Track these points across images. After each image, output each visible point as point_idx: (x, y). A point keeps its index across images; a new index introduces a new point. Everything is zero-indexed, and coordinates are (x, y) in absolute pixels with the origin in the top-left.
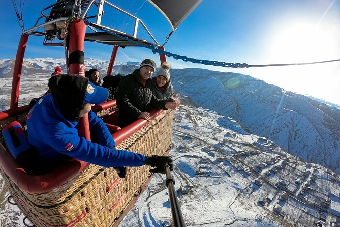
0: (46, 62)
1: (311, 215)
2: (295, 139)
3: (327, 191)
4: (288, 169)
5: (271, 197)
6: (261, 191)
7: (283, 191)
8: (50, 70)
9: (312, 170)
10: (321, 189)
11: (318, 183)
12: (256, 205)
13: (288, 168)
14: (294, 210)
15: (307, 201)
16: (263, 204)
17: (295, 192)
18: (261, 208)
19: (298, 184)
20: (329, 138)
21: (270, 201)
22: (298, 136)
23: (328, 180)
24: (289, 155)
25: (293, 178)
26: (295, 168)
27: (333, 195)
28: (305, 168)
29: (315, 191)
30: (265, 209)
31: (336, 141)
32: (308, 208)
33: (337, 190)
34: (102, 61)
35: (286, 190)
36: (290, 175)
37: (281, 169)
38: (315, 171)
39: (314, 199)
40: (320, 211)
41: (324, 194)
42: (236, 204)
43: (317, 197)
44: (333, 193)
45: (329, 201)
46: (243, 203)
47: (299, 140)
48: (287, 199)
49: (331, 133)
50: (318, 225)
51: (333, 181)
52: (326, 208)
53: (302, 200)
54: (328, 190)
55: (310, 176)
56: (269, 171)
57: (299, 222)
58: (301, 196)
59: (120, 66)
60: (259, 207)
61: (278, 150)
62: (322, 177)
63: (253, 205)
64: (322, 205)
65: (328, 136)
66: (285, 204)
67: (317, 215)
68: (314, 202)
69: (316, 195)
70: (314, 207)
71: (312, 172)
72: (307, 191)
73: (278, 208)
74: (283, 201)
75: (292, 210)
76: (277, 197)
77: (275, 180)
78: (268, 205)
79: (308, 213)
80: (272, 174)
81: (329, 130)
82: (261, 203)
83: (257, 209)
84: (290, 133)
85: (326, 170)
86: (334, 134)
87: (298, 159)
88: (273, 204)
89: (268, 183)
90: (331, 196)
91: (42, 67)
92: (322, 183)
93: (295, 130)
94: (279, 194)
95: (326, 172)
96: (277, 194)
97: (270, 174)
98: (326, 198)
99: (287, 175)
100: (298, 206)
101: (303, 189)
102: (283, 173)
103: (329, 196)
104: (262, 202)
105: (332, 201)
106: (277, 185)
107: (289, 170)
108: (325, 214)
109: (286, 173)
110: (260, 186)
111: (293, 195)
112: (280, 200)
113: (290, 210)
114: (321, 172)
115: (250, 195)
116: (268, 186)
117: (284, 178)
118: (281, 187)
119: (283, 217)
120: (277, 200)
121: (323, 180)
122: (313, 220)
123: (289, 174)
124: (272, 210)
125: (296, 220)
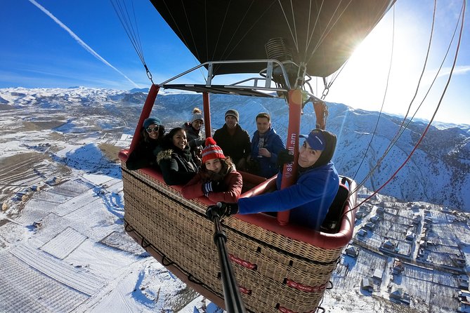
0: (14, 94)
1: (445, 286)
2: (379, 172)
3: (453, 240)
4: (388, 219)
5: (378, 273)
6: (361, 266)
7: (394, 257)
8: (20, 104)
9: (422, 212)
10: (444, 240)
11: (437, 230)
12: (360, 297)
13: (387, 217)
14: (418, 285)
15: (432, 265)
16: (370, 290)
17: (410, 255)
18: (369, 299)
19: (410, 239)
20: (424, 163)
21: (378, 281)
22: (382, 167)
23: (449, 223)
24: (380, 195)
25: (401, 232)
26: (397, 216)
27: (464, 245)
28: (412, 212)
29: (438, 245)
30: (377, 299)
31: (435, 165)
32: (437, 276)
33: (467, 236)
34: (95, 90)
35: (396, 254)
36: (394, 228)
37: (378, 221)
38: (427, 213)
39: (441, 257)
40: (455, 276)
41: (451, 247)
42: (328, 302)
43: (443, 254)
44: (463, 241)
45: (462, 255)
46: (338, 299)
47: (385, 171)
48: (403, 270)
49: (426, 155)
50: (460, 299)
51: (456, 222)
52: (462, 267)
53: (424, 264)
54: (455, 239)
55: (423, 223)
56: (362, 228)
57: (433, 303)
58: (421, 258)
59: (122, 95)
60: (366, 298)
61: (362, 191)
62: (440, 221)
63: (356, 298)
64: (454, 264)
65: (423, 159)
66: (403, 279)
67: (453, 282)
68: (442, 263)
69: (441, 250)
70: (445, 271)
71: (423, 216)
72: (426, 248)
73: (397, 292)
74: (397, 274)
75: (416, 286)
76: (388, 271)
77: (375, 241)
78: (379, 290)
79: (439, 284)
80: (368, 232)
81: (422, 152)
82: (367, 290)
83: (365, 304)
84: (370, 164)
85: (441, 209)
86: (430, 156)
87: (394, 200)
88: (384, 284)
89: (366, 249)
90: (461, 246)
91: (8, 102)
92: (443, 229)
93: (377, 159)
94: (390, 265)
95: (442, 211)
96: (385, 265)
97: (365, 234)
98: (457, 252)
99: (391, 229)
100: (423, 277)
101: (421, 246)
102: (383, 229)
103: (459, 248)
104: (369, 287)
105: (466, 254)
106: (380, 249)
107: (390, 221)
108: (464, 278)
109: (387, 226)
110: (356, 257)
111: (409, 261)
112: (393, 274)
113: (414, 288)
114: (436, 213)
115: (344, 278)
116: (368, 255)
117: (388, 236)
118: (388, 251)
119: (408, 304)
120: (389, 277)
121: (443, 225)
122: (450, 292)
123: (392, 227)
124: (387, 296)
125: (427, 302)
